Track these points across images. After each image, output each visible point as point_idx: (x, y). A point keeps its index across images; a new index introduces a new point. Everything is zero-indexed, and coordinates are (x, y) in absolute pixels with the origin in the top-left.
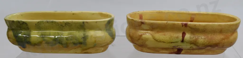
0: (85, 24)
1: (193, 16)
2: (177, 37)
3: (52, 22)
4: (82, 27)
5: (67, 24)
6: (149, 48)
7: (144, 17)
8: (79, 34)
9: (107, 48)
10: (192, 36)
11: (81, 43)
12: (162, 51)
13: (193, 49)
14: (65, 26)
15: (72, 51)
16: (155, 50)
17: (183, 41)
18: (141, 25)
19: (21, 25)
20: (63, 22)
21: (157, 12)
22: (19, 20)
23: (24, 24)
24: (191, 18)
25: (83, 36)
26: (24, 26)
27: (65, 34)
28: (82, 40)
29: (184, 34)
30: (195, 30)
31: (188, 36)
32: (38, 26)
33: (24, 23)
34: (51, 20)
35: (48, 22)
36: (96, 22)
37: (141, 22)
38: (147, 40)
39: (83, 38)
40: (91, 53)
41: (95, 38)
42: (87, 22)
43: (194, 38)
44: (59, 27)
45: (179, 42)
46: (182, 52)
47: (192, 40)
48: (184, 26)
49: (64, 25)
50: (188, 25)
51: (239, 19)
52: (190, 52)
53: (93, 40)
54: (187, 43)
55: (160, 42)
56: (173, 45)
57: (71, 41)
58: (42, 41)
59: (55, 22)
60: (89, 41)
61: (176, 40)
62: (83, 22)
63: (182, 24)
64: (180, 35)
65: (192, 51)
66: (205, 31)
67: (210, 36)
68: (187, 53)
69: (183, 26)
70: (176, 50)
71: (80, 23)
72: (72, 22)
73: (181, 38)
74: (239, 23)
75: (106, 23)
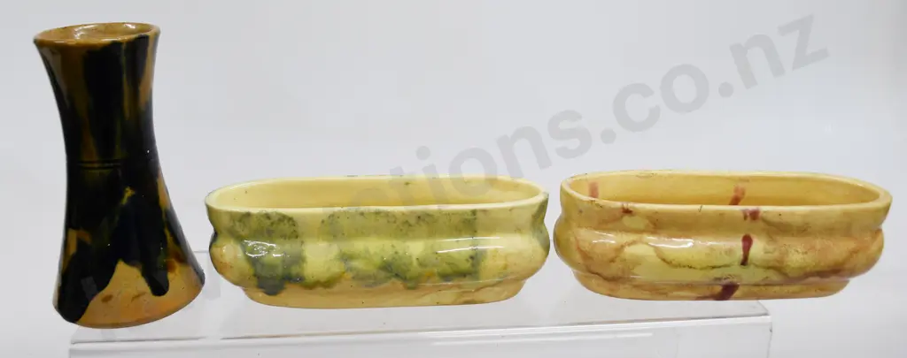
0: (479, 215)
1: (741, 185)
2: (730, 252)
3: (377, 213)
4: (469, 224)
5: (422, 218)
6: (637, 287)
7: (601, 192)
8: (457, 247)
9: (520, 287)
10: (770, 248)
11: (463, 274)
12: (675, 293)
13: (768, 284)
14: (417, 223)
15: (427, 299)
16: (657, 291)
17: (744, 262)
18: (622, 217)
19: (272, 224)
20: (412, 212)
21: (637, 176)
22: (269, 210)
23: (286, 221)
24: (736, 190)
25: (472, 253)
26: (285, 227)
27: (415, 248)
28: (466, 266)
29: (747, 241)
30: (778, 229)
31: (759, 248)
32: (331, 228)
33: (284, 218)
34: (374, 208)
35: (362, 214)
36: (511, 209)
37: (623, 208)
38: (637, 261)
39: (472, 258)
40: (482, 302)
41: (506, 257)
42: (484, 211)
43: (776, 254)
44: (398, 226)
45: (736, 263)
46: (737, 293)
47: (769, 256)
48: (749, 219)
49: (412, 221)
50: (760, 215)
51: (887, 194)
52: (760, 291)
53: (501, 263)
54: (757, 266)
55: (679, 266)
56: (717, 273)
57: (435, 270)
58: (344, 273)
59: (387, 214)
60: (488, 264)
61: (727, 260)
62: (474, 212)
63: (744, 212)
64: (737, 245)
65: (763, 288)
66: (805, 230)
67: (818, 243)
68: (748, 296)
69: (745, 217)
70: (718, 289)
71: (463, 213)
72: (440, 212)
73: (740, 253)
74: (886, 209)
75: (535, 209)
